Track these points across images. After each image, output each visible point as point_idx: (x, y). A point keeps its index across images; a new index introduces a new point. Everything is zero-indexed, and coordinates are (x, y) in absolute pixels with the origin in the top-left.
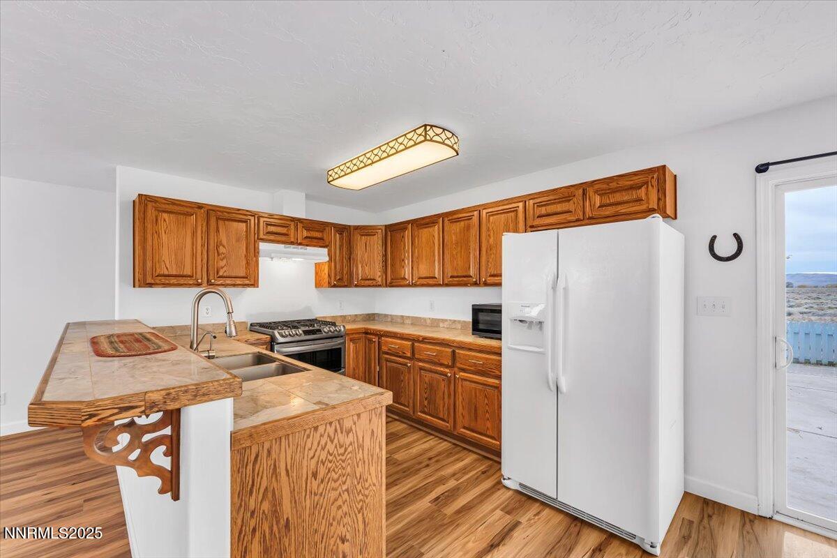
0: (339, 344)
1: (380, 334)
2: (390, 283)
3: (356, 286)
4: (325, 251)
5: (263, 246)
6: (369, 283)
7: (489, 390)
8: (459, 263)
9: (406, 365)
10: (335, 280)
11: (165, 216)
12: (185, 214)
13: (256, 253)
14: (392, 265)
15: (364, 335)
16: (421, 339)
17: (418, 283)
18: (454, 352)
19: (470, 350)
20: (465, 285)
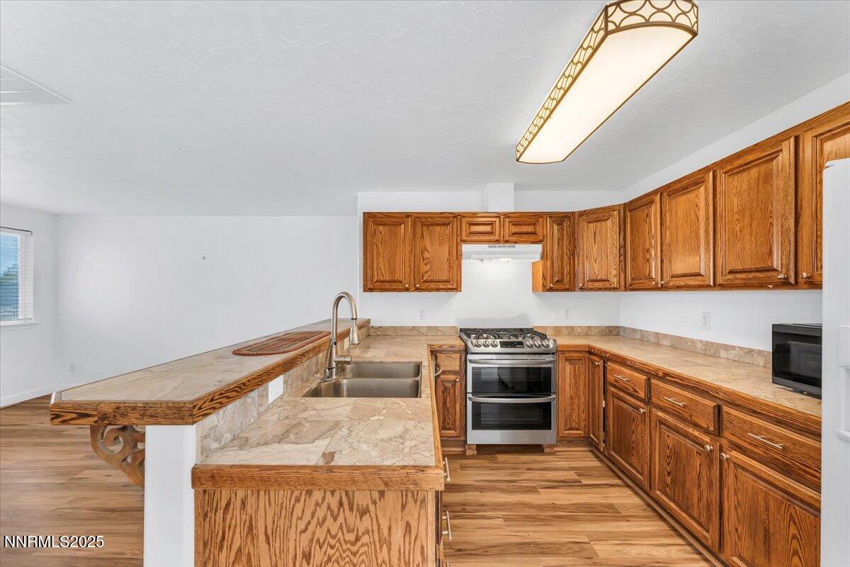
0: (550, 362)
1: (607, 358)
2: (630, 285)
3: (582, 289)
4: (539, 247)
5: (466, 248)
6: (600, 285)
7: (798, 509)
8: (748, 246)
9: (637, 408)
10: (552, 281)
11: (381, 228)
12: (395, 224)
13: (459, 256)
14: (633, 259)
15: (587, 355)
16: (661, 374)
17: (671, 284)
18: (719, 409)
19: (754, 413)
20: (762, 286)
